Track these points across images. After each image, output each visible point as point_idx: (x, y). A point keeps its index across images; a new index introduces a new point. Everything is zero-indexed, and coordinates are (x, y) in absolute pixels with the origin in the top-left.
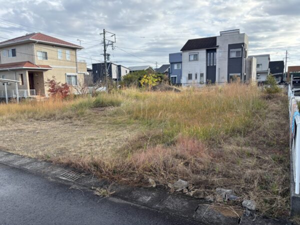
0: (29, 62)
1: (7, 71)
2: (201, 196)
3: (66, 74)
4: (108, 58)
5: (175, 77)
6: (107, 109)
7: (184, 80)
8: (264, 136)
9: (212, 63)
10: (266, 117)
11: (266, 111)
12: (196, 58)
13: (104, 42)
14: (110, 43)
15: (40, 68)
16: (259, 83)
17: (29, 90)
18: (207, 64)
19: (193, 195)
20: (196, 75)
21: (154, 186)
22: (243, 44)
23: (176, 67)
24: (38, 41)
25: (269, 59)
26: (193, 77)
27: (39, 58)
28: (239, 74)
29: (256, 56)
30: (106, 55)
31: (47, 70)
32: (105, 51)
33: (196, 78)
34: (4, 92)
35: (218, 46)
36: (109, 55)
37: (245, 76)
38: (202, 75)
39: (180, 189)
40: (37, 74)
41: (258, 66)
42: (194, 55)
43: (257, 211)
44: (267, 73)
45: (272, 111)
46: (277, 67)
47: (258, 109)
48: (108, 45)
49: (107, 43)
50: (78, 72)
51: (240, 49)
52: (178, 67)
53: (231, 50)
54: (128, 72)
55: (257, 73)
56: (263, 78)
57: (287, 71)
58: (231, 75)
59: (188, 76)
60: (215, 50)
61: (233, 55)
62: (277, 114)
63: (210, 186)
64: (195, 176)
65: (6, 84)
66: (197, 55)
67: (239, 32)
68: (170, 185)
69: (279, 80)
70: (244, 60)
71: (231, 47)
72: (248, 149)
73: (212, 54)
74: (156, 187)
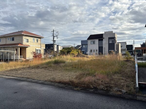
0: (20, 43)
1: (10, 47)
2: (109, 90)
3: (36, 49)
4: (55, 42)
5: (84, 51)
6: (60, 64)
7: (88, 52)
8: (127, 74)
9: (101, 45)
10: (127, 68)
11: (126, 66)
12: (94, 43)
13: (53, 35)
14: (56, 36)
15: (25, 46)
16: (123, 55)
17: (19, 56)
18: (99, 46)
19: (106, 89)
20: (94, 50)
21: (93, 87)
22: (115, 37)
23: (84, 46)
24: (25, 34)
25: (126, 44)
26: (93, 51)
27: (25, 42)
28: (114, 50)
29: (120, 43)
30: (54, 41)
31: (28, 47)
32: (54, 39)
33: (94, 52)
34: (8, 57)
35: (104, 38)
36: (55, 41)
37: (116, 51)
38: (97, 50)
39: (102, 88)
40: (23, 49)
41: (121, 46)
42: (93, 42)
43: (126, 92)
44: (126, 50)
45: (129, 66)
46: (130, 47)
47: (123, 65)
48: (55, 36)
49: (54, 36)
50: (41, 48)
51: (113, 40)
52: (85, 47)
53: (110, 40)
54: (62, 48)
55: (121, 50)
56: (124, 52)
57: (134, 49)
58: (110, 50)
59: (90, 51)
60: (102, 40)
61: (111, 42)
62: (131, 67)
63: (111, 87)
64: (105, 85)
65: (9, 53)
66: (94, 42)
67: (112, 32)
68: (98, 87)
69: (131, 53)
70: (115, 44)
71: (110, 38)
72: (121, 78)
73: (101, 41)
74: (93, 88)
